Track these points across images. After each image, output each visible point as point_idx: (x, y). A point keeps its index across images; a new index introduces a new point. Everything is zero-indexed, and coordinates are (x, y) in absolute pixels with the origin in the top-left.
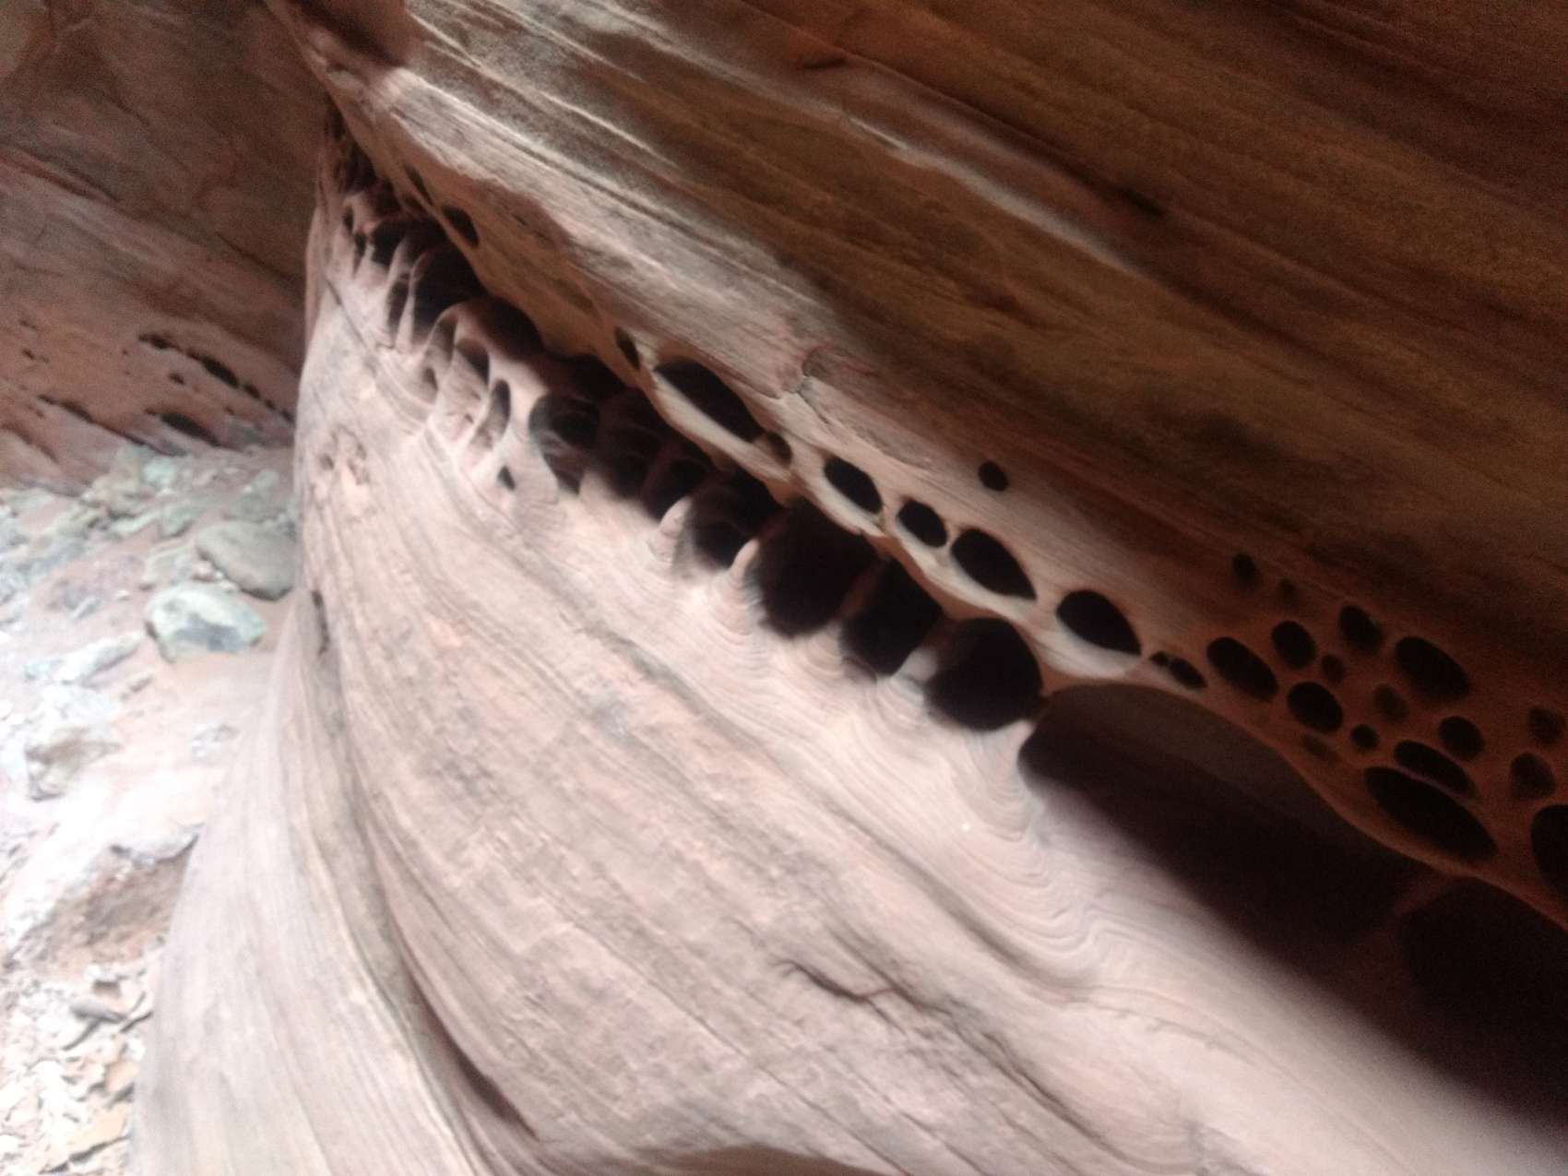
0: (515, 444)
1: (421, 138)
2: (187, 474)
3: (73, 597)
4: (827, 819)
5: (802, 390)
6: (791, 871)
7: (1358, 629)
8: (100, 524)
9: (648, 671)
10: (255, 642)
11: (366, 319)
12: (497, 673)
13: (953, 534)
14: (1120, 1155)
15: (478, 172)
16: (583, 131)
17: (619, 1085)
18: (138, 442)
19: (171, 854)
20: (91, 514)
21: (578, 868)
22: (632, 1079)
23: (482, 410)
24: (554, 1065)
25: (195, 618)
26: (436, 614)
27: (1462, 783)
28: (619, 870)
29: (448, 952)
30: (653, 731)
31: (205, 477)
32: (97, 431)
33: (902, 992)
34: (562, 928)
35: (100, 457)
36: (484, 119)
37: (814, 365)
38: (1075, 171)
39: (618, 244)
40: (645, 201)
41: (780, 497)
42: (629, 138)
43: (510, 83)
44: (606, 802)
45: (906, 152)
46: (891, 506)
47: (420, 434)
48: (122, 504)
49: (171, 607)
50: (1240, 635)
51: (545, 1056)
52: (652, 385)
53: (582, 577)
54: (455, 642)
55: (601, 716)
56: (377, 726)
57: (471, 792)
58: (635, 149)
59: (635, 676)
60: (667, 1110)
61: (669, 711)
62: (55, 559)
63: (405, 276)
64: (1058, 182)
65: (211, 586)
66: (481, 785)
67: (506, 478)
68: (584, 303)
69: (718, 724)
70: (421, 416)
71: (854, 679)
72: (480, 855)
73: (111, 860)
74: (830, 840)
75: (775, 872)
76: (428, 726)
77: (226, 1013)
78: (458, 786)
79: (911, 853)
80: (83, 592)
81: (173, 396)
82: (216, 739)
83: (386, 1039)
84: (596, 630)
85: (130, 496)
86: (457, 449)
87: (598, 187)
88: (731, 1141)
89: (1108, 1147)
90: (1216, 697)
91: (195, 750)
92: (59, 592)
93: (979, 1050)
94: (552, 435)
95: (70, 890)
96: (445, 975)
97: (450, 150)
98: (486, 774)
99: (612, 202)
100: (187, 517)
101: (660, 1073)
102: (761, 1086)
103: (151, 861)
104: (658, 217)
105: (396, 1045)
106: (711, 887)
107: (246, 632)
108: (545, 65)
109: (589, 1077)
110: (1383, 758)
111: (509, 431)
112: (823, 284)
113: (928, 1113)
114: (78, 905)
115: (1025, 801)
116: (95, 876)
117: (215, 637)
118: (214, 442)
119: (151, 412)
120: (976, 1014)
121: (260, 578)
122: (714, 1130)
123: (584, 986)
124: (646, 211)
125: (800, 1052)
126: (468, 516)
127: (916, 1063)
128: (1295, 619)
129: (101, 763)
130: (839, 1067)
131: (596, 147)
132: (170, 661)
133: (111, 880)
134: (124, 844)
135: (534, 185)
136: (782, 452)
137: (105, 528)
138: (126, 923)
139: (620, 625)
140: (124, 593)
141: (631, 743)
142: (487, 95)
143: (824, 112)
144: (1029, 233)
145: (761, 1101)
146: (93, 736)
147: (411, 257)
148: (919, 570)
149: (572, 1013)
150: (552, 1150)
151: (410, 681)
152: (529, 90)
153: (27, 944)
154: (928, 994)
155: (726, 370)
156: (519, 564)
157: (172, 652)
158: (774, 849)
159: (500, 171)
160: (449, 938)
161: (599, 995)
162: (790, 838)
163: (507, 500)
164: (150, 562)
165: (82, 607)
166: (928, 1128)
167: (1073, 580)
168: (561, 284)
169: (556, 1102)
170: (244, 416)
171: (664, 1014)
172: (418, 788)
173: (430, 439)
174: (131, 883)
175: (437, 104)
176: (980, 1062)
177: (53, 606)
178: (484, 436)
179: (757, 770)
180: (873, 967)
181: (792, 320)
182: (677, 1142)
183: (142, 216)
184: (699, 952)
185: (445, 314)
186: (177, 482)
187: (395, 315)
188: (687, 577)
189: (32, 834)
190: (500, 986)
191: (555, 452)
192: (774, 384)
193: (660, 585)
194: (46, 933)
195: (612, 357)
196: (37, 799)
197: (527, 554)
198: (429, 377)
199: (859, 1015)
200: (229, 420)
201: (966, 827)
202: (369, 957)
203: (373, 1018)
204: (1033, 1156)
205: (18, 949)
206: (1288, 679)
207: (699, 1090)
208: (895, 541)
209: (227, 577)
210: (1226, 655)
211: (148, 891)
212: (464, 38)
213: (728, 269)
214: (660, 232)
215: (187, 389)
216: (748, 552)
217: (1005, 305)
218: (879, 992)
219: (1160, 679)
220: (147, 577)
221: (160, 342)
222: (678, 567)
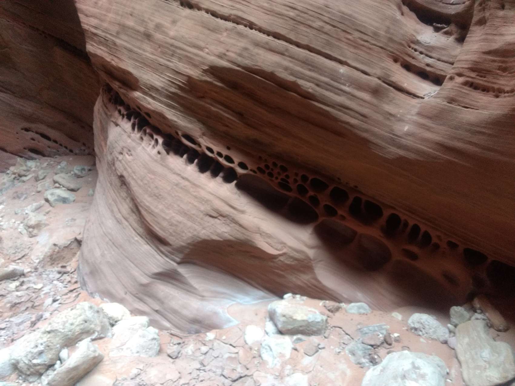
0: (160, 147)
1: (141, 103)
2: (38, 164)
3: (20, 195)
4: (210, 195)
5: (202, 138)
6: (206, 202)
7: (275, 164)
8: (17, 178)
9: (183, 178)
10: (74, 201)
11: (127, 128)
12: (160, 181)
13: (224, 156)
14: (249, 231)
15: (153, 109)
16: (169, 104)
17: (184, 235)
18: (21, 157)
19: (66, 245)
20: (13, 176)
21: (175, 206)
22: (185, 233)
23: (153, 142)
24: (174, 234)
25: (59, 196)
26: (149, 173)
27: (288, 182)
28: (182, 206)
29: (156, 221)
30: (185, 186)
31: (45, 164)
32: (8, 154)
33: (222, 215)
34: (174, 214)
35: (11, 162)
36: (154, 102)
37: (204, 134)
38: (233, 111)
39: (175, 119)
40: (178, 113)
41: (200, 153)
42: (176, 105)
43: (158, 97)
44: (179, 196)
45: (213, 109)
46: (215, 153)
47: (141, 147)
48: (23, 173)
49: (52, 194)
50: (260, 166)
51: (172, 233)
52: (181, 138)
53: (172, 166)
54: (153, 177)
55: (177, 185)
56: (141, 191)
57: (158, 198)
58: (176, 106)
59: (181, 179)
60: (191, 237)
61: (187, 183)
62: (8, 187)
63: (135, 122)
64: (231, 112)
65: (60, 189)
66: (160, 197)
67: (159, 153)
68: (170, 127)
69: (194, 184)
70: (141, 144)
71: (213, 178)
72: (161, 207)
73: (53, 247)
74: (211, 197)
75: (203, 203)
76: (150, 190)
77: (106, 252)
78: (156, 198)
79: (221, 197)
80: (22, 194)
81: (32, 144)
82: (71, 221)
83: (142, 243)
84: (175, 174)
85: (25, 171)
86: (149, 149)
87: (172, 111)
88: (200, 240)
89: (248, 230)
90: (259, 175)
91: (67, 224)
92: (15, 195)
93: (231, 221)
94: (165, 146)
95: (46, 253)
96: (156, 225)
97: (147, 105)
98: (160, 195)
99: (174, 113)
100: (45, 174)
101: (190, 232)
102: (204, 231)
103: (62, 247)
104: (181, 115)
105: (145, 244)
106: (195, 206)
107: (72, 199)
108: (163, 95)
109: (179, 234)
110: (279, 180)
111: (158, 145)
112: (204, 124)
113: (226, 231)
114: (48, 257)
115: (236, 190)
116: (51, 250)
117: (64, 200)
118: (44, 155)
119: (25, 148)
120: (231, 216)
121: (72, 186)
122: (198, 239)
123: (178, 221)
124: (179, 115)
125: (209, 226)
126: (153, 159)
127: (224, 225)
128: (267, 164)
129: (45, 228)
130: (214, 227)
131: (171, 106)
132: (53, 207)
133: (54, 251)
134: (56, 243)
135: (162, 111)
136: (200, 146)
137: (18, 179)
138: (58, 261)
139: (179, 172)
140: (34, 193)
141: (182, 188)
142: (154, 98)
143: (203, 103)
144: (228, 118)
145: (204, 233)
146: (43, 222)
147: (135, 118)
148: (220, 162)
149: (176, 225)
150: (174, 247)
151: (146, 184)
152: (161, 98)
153: (39, 264)
154: (225, 215)
155: (192, 136)
156: (162, 165)
157: (54, 204)
158: (203, 199)
159: (156, 109)
160: (156, 219)
161: (180, 223)
162: (205, 198)
163: (159, 156)
164: (39, 185)
165: (24, 197)
166: (226, 233)
167: (240, 161)
168: (166, 124)
169: (175, 239)
170: (53, 148)
171: (189, 224)
172: (149, 199)
173: (143, 148)
174: (58, 252)
175: (145, 98)
176: (232, 223)
177: (14, 198)
178: (154, 147)
179: (200, 190)
180: (218, 213)
181: (200, 129)
182: (193, 241)
183: (22, 97)
184: (194, 214)
185: (144, 128)
186: (36, 166)
187: (133, 128)
188: (187, 165)
189: (32, 244)
190: (165, 224)
191: (166, 149)
192: (198, 137)
193: (184, 166)
194: (43, 262)
195: (174, 135)
196: (31, 237)
197: (163, 164)
198: (142, 139)
199: (216, 220)
200: (49, 149)
201: (228, 194)
202: (138, 232)
203: (140, 241)
204: (239, 233)
205: (37, 265)
206: (267, 171)
207: (195, 233)
208: (216, 157)
209: (63, 187)
210: (259, 169)
211: (62, 254)
212: (149, 89)
213: (191, 122)
214: (181, 117)
215: (36, 142)
216: (196, 161)
217: (227, 126)
218: (219, 216)
219: (251, 173)
220: (39, 189)
221: (27, 130)
222: (186, 164)
